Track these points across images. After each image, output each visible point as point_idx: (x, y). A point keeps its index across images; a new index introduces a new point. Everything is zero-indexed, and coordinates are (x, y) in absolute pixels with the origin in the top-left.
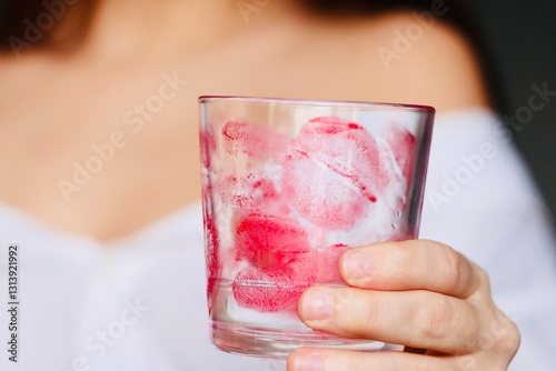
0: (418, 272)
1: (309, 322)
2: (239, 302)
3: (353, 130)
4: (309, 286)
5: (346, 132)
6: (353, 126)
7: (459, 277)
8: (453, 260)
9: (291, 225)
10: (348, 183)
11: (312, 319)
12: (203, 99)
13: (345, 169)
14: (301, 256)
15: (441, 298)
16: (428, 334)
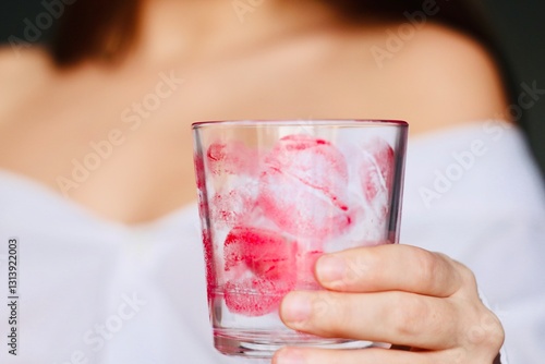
0: (391, 274)
1: (289, 324)
2: (230, 309)
3: (321, 146)
4: (289, 290)
5: (314, 148)
6: (321, 142)
7: (432, 278)
8: (426, 262)
9: (269, 235)
10: (319, 194)
11: (292, 321)
12: (196, 125)
13: (316, 182)
14: (280, 263)
15: (416, 299)
16: (404, 331)
